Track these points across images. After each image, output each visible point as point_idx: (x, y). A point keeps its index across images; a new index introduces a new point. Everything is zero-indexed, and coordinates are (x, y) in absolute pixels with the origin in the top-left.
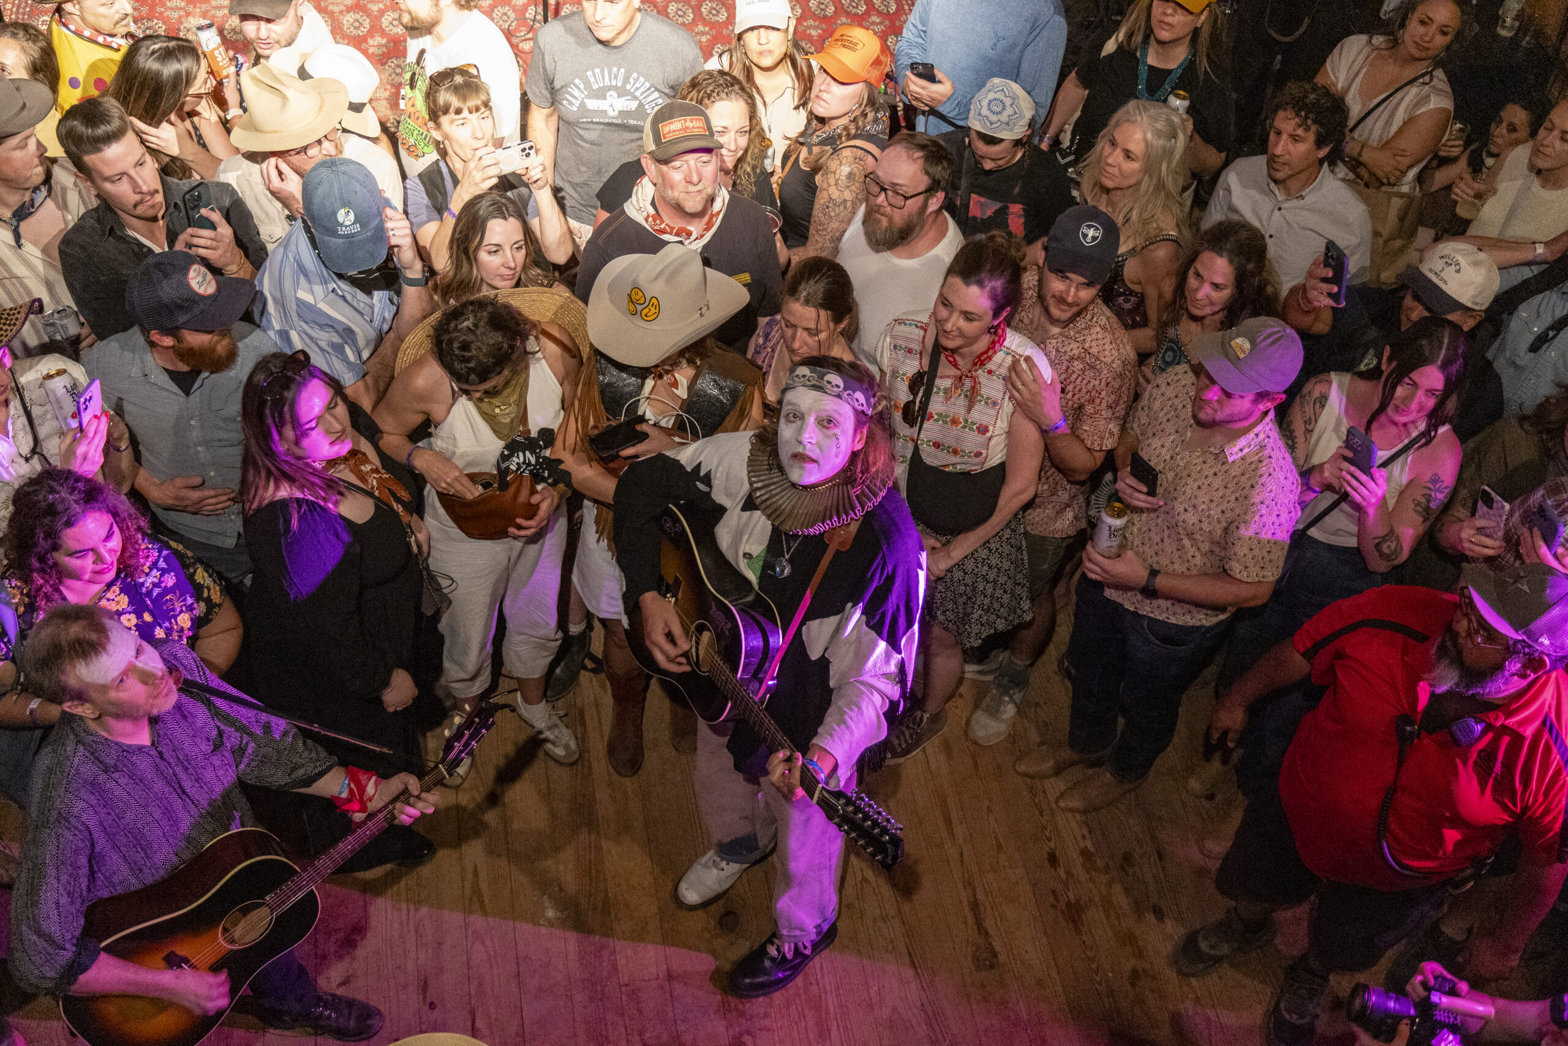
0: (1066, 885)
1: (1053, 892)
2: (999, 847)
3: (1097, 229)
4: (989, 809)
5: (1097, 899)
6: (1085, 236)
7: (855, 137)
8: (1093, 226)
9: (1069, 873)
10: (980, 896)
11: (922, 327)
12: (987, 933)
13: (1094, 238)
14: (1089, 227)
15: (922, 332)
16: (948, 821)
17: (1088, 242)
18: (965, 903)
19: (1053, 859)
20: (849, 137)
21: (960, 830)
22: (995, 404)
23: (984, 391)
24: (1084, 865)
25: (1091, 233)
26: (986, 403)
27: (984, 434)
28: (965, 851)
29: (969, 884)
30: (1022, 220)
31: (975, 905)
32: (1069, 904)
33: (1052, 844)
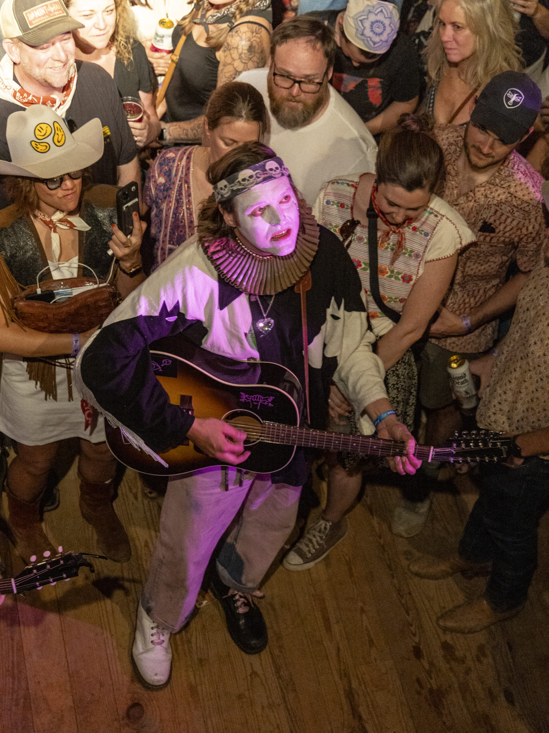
0: (429, 673)
1: (418, 681)
2: (371, 641)
3: (520, 95)
4: (362, 610)
5: (456, 686)
6: (508, 99)
7: (248, 13)
8: (517, 92)
9: (431, 664)
10: (355, 684)
11: (353, 186)
12: (360, 718)
13: (515, 103)
14: (514, 92)
15: (353, 190)
16: (326, 620)
17: (508, 106)
18: (342, 692)
19: (418, 652)
20: (243, 14)
21: (336, 628)
22: (417, 256)
23: (408, 245)
24: (444, 657)
25: (514, 98)
26: (410, 256)
27: (408, 282)
28: (341, 647)
29: (345, 675)
30: (380, 92)
31: (350, 694)
32: (431, 691)
33: (417, 640)
